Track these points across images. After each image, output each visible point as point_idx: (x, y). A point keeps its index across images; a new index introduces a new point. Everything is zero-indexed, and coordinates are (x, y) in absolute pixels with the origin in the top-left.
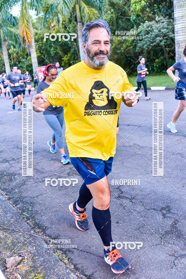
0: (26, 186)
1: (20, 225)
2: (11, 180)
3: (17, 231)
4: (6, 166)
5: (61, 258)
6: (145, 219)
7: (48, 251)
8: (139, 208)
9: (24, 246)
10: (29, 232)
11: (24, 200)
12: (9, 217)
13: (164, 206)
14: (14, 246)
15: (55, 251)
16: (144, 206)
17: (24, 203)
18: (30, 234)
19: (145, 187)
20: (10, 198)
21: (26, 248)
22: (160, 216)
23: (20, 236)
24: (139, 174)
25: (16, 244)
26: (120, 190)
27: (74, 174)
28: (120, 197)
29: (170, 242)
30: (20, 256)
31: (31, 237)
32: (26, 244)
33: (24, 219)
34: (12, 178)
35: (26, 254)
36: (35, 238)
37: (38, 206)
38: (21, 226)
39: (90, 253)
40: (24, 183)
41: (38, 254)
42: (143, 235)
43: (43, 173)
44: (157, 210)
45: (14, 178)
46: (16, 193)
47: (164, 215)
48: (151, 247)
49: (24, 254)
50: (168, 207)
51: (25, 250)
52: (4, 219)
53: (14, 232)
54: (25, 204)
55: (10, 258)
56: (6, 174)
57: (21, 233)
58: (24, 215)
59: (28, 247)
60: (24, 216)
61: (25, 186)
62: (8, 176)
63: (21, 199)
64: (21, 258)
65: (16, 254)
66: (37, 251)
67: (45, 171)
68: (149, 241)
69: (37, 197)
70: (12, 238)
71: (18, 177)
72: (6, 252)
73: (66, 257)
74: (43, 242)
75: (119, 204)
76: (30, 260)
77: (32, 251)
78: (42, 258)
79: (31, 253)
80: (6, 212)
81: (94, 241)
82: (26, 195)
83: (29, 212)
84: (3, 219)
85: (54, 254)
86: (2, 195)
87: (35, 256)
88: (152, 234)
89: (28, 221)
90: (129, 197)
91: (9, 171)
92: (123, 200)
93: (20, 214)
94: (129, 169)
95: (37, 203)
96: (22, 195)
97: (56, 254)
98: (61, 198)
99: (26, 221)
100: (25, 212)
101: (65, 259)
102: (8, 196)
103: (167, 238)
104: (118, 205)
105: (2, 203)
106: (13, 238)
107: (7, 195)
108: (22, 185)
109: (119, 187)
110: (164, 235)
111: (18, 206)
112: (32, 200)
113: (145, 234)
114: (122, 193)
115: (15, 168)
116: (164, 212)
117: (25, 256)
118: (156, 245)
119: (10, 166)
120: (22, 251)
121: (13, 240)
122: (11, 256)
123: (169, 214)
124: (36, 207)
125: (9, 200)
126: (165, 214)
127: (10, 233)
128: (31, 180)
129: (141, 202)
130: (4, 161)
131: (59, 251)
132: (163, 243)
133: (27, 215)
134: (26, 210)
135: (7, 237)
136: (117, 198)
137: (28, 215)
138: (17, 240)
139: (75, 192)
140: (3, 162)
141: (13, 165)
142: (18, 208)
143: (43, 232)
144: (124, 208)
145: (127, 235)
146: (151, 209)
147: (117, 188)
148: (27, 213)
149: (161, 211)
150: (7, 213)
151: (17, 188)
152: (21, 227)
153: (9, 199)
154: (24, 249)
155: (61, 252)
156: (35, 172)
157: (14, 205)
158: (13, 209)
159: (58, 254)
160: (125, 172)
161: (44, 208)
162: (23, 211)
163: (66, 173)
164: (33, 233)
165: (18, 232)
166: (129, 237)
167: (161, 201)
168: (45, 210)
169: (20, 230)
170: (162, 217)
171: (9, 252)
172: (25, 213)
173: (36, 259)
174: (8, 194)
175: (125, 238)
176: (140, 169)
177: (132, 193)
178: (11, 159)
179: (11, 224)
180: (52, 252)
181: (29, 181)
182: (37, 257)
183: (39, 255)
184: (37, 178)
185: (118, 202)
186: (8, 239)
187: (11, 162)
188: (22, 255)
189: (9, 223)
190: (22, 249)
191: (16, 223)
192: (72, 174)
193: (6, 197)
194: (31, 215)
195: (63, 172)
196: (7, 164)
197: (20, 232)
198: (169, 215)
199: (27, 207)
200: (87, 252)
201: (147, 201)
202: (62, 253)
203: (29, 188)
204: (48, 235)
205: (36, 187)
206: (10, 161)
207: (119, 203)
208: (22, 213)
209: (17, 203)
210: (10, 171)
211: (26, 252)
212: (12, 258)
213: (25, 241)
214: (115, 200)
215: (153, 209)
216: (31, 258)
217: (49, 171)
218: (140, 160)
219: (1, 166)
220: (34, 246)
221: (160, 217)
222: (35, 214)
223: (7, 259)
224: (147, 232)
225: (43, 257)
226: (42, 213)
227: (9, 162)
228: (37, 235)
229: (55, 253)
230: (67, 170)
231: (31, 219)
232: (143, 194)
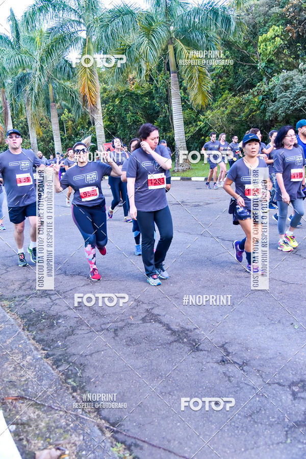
0: (74, 336)
1: (61, 400)
2: (51, 326)
3: (56, 408)
4: (45, 303)
5: (122, 456)
6: (263, 399)
7: (103, 444)
8: (254, 381)
9: (66, 433)
10: (74, 412)
11: (70, 360)
12: (45, 385)
13: (295, 379)
14: (50, 432)
15: (113, 444)
16: (262, 377)
17: (69, 364)
18: (76, 415)
19: (266, 346)
20: (49, 355)
21: (68, 436)
22: (288, 395)
23: (61, 416)
24: (259, 323)
25: (54, 429)
26: (226, 350)
27: (152, 319)
28: (224, 361)
29: (301, 440)
30: (58, 449)
31: (77, 419)
32: (69, 430)
33: (68, 390)
34: (53, 323)
35: (67, 446)
36: (83, 422)
37: (92, 369)
38: (63, 401)
39: (169, 451)
40: (73, 331)
41: (86, 446)
42: (258, 425)
43: (102, 316)
44: (284, 386)
45: (57, 323)
46: (58, 347)
47: (294, 394)
48: (269, 446)
49: (64, 446)
50: (302, 381)
51: (67, 441)
52: (37, 388)
53: (51, 411)
54: (71, 366)
55: (42, 452)
56: (45, 316)
57: (61, 413)
58: (68, 383)
59: (71, 435)
60: (69, 386)
61: (72, 337)
62: (47, 319)
63: (66, 358)
64: (59, 452)
65: (51, 446)
66: (85, 443)
67: (106, 313)
68: (266, 437)
69: (91, 355)
70: (47, 419)
71: (63, 321)
72: (36, 442)
73: (130, 455)
74: (96, 428)
75: (221, 373)
76: (74, 457)
77: (77, 443)
78: (92, 455)
79: (76, 445)
80: (40, 377)
81: (177, 430)
82: (73, 351)
83: (77, 379)
84: (35, 388)
85: (111, 449)
86: (37, 349)
87: (81, 450)
88: (271, 425)
89: (75, 394)
90: (238, 362)
91: (49, 311)
92: (228, 366)
93: (63, 382)
94: (243, 316)
95: (91, 365)
96: (68, 350)
97: (115, 449)
98: (129, 359)
99: (71, 393)
100: (69, 379)
101: (129, 458)
102: (46, 352)
103: (296, 433)
104: (219, 374)
105: (35, 362)
106: (49, 420)
107: (44, 350)
108: (69, 335)
109: (223, 345)
110: (291, 427)
111: (60, 369)
112: (82, 360)
113: (261, 424)
114: (228, 355)
115: (59, 307)
116: (296, 389)
117: (66, 449)
118: (278, 444)
119: (52, 304)
120: (62, 442)
121: (48, 423)
122: (45, 449)
123: (303, 393)
124: (88, 371)
125: (47, 358)
126: (297, 393)
127: (45, 412)
128: (84, 327)
129: (259, 371)
130: (42, 295)
131: (120, 444)
132: (289, 441)
133: (73, 383)
134: (72, 376)
135: (39, 417)
136: (218, 363)
137: (75, 384)
138: (55, 422)
139: (152, 350)
140: (42, 297)
141: (57, 301)
142: (60, 371)
143: (96, 413)
144: (229, 380)
145: (230, 425)
146: (274, 384)
147: (221, 347)
148: (74, 381)
149: (290, 387)
150: (43, 379)
151: (61, 339)
152: (63, 403)
153: (47, 356)
154: (65, 438)
155: (123, 446)
156: (91, 314)
157: (54, 367)
158: (52, 374)
159: (118, 450)
160: (235, 319)
161: (100, 374)
162: (68, 377)
163: (140, 318)
164: (81, 413)
165: (57, 410)
166: (234, 429)
167: (292, 370)
168: (103, 377)
169: (60, 408)
170: (290, 397)
171: (42, 442)
172: (69, 381)
173: (83, 455)
174: (46, 348)
175: (228, 430)
176: (261, 315)
177: (245, 355)
178: (53, 292)
179: (48, 396)
180: (108, 445)
181: (80, 328)
182: (84, 453)
183: (88, 448)
184: (93, 325)
185: (222, 369)
186: (42, 421)
187: (53, 297)
188: (62, 448)
189: (44, 396)
190: (62, 439)
191: (55, 395)
192: (149, 321)
193: (42, 353)
194: (80, 385)
195: (135, 316)
196: (48, 300)
197: (61, 411)
198: (302, 395)
199: (74, 371)
200: (164, 449)
201: (267, 370)
202: (125, 449)
203: (79, 340)
204: (104, 418)
205: (90, 338)
206: (52, 294)
207: (221, 371)
208: (65, 380)
209: (60, 363)
210: (51, 312)
211: (69, 443)
212: (46, 452)
213: (68, 425)
214: (215, 365)
215: (277, 383)
216: (75, 453)
217: (114, 314)
218: (262, 300)
219: (38, 303)
220: (81, 434)
221: (287, 397)
222: (85, 382)
223: (38, 453)
224: (265, 421)
225: (94, 453)
226: (97, 382)
227: (52, 297)
228: (86, 416)
229: (113, 447)
230: (141, 313)
231: (80, 390)
232: (262, 358)
